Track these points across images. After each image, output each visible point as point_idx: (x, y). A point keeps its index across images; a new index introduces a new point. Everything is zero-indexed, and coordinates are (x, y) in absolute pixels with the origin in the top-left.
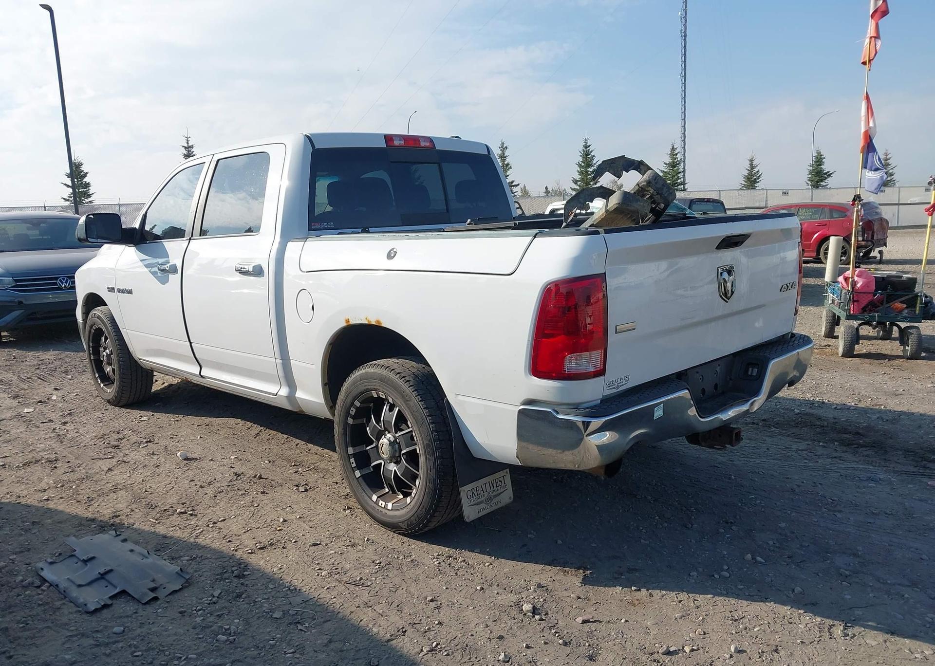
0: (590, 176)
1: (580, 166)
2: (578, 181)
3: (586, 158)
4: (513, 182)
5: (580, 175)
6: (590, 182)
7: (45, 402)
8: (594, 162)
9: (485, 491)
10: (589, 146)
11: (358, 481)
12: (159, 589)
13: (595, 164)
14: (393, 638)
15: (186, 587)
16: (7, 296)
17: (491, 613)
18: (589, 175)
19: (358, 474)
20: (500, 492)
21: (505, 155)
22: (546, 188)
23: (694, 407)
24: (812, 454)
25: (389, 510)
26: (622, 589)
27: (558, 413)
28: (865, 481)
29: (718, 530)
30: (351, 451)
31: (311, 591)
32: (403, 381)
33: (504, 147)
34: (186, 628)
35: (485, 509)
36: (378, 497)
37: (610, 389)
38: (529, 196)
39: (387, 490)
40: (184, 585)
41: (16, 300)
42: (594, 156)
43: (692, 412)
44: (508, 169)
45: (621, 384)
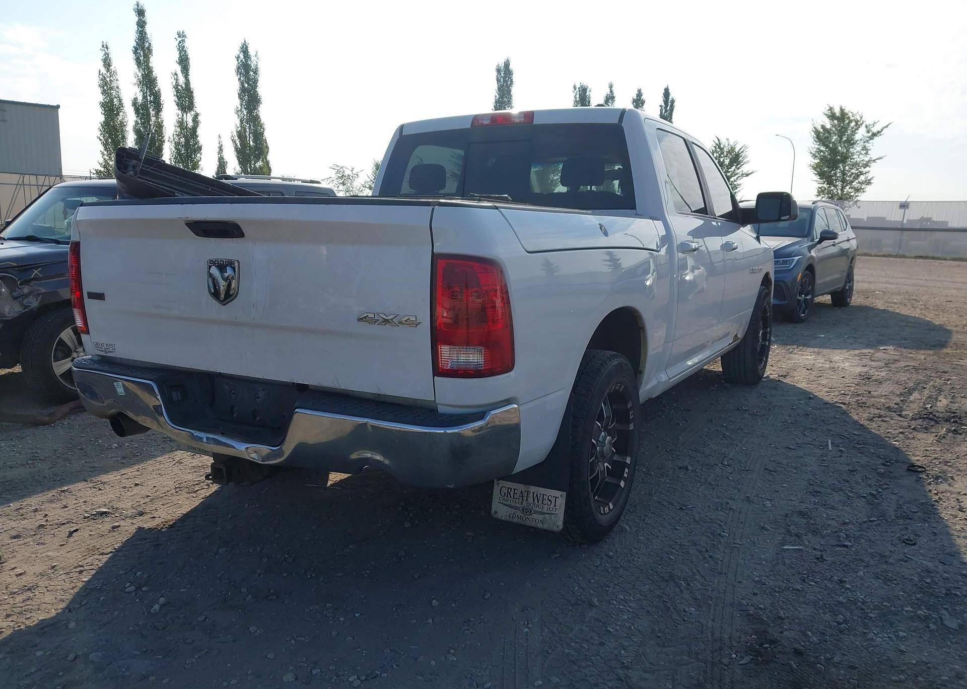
37: (98, 350)
45: (108, 350)
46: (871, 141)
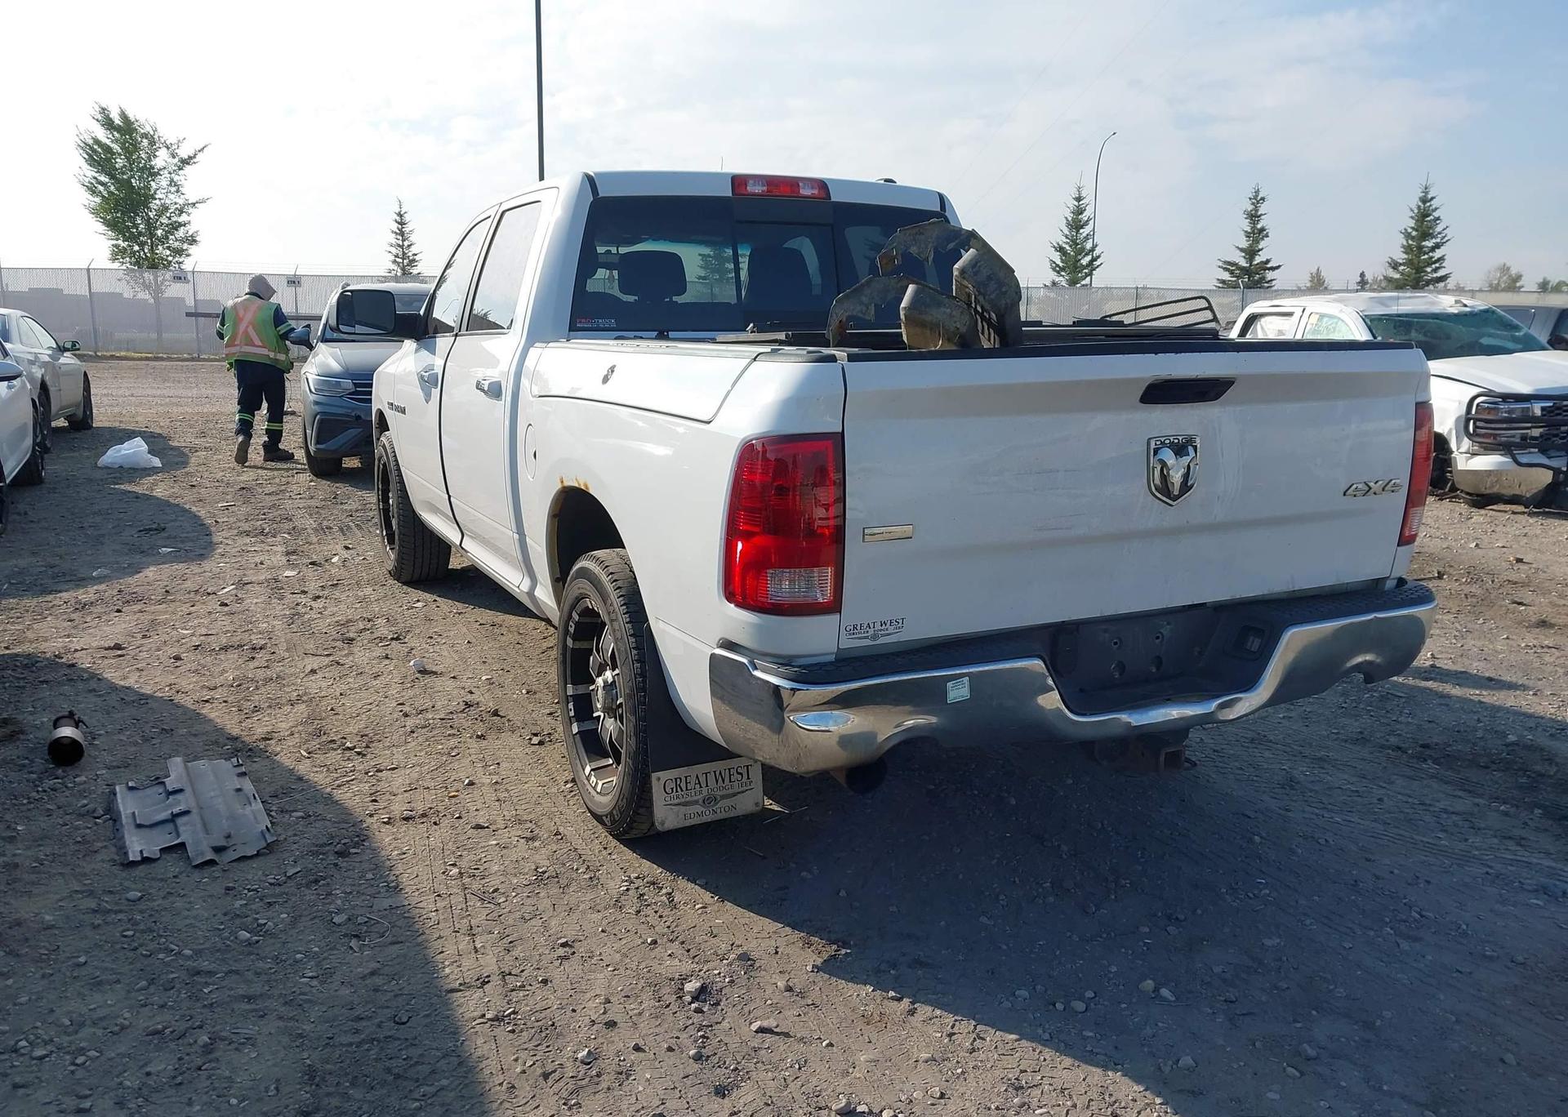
0: (1426, 256)
1: (1408, 236)
2: (1401, 264)
3: (1423, 221)
4: (1268, 261)
5: (1405, 253)
6: (1426, 267)
7: (320, 565)
8: (1439, 229)
9: (704, 785)
10: (1432, 198)
11: (574, 739)
12: (228, 851)
13: (1440, 233)
14: (461, 988)
15: (263, 854)
16: (342, 407)
17: (631, 984)
18: (1425, 253)
19: (575, 729)
20: (736, 790)
21: (1259, 213)
22: (1362, 275)
23: (1057, 692)
24: (1467, 824)
25: (598, 793)
26: (873, 991)
27: (756, 668)
28: (1529, 891)
29: (1138, 928)
30: (570, 691)
31: (413, 894)
32: (613, 587)
33: (1259, 198)
34: (215, 912)
35: (698, 815)
36: (592, 770)
37: (855, 638)
38: (1326, 288)
39: (611, 762)
40: (262, 851)
41: (353, 414)
42: (1438, 219)
43: (1051, 700)
44: (1262, 239)
45: (883, 632)
46: (181, 172)
